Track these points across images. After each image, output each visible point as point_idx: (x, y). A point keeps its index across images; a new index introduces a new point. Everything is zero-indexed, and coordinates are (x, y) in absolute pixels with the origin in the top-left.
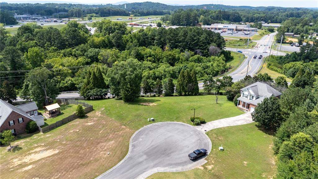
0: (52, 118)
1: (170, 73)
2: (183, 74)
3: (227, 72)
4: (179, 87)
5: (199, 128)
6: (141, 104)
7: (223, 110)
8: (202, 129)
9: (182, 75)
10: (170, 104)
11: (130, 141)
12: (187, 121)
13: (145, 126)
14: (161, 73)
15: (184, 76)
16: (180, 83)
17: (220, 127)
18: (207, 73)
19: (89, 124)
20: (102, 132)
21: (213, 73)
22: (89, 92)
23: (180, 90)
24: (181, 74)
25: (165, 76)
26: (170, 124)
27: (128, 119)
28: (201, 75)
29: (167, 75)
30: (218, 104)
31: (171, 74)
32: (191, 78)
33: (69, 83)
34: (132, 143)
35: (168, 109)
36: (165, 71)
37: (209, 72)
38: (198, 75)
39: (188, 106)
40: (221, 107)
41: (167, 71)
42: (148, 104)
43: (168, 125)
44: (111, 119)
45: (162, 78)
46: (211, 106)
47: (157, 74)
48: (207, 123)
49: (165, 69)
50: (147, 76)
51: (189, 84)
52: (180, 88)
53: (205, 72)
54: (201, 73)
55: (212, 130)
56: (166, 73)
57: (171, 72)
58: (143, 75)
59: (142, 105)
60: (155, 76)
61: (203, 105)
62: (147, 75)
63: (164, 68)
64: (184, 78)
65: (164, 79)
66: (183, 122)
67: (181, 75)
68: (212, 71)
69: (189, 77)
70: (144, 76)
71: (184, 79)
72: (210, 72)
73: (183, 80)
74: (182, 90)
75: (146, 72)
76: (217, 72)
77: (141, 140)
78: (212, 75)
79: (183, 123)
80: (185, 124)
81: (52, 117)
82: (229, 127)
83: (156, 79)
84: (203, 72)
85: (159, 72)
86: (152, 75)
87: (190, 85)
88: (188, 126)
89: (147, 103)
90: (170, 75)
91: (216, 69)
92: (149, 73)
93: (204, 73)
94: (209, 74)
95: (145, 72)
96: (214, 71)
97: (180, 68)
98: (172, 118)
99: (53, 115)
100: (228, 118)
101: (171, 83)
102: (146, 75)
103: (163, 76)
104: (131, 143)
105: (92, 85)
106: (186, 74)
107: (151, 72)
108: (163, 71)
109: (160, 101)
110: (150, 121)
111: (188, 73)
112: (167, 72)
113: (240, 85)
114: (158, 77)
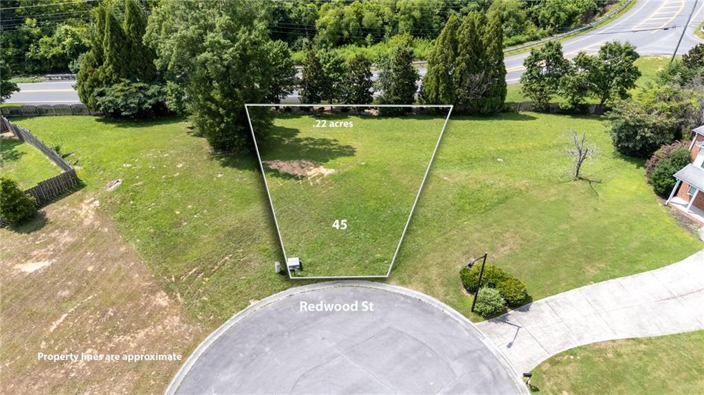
1: (413, 17)
2: (452, 34)
3: (601, 15)
4: (433, 84)
5: (494, 336)
7: (606, 222)
8: (510, 345)
9: (449, 37)
10: (385, 173)
13: (253, 303)
14: (382, 15)
15: (454, 43)
16: (437, 71)
17: (598, 340)
18: (536, 18)
19: (30, 267)
20: (58, 327)
21: (558, 18)
22: (102, 94)
23: (438, 94)
24: (446, 32)
25: (395, 25)
27: (193, 253)
28: (515, 27)
29: (401, 25)
30: (580, 178)
31: (415, 19)
32: (482, 50)
33: (64, 43)
35: (372, 203)
36: (395, 10)
37: (544, 16)
38: (507, 27)
39: (456, 190)
40: (593, 201)
41: (402, 9)
42: (298, 172)
44: (123, 249)
45: (383, 32)
46: (553, 191)
47: (368, 17)
48: (533, 306)
50: (331, 25)
51: (473, 77)
52: (437, 90)
53: (529, 14)
54: (518, 18)
55: (553, 361)
56: (399, 14)
57: (417, 14)
58: (318, 23)
59: (276, 173)
60: (361, 25)
61: (521, 183)
62: (332, 22)
64: (455, 49)
65: (390, 36)
66: (429, 290)
67: (444, 38)
68: (555, 12)
69: (477, 48)
70: (324, 26)
71: (457, 55)
72: (547, 15)
73: (450, 58)
74: (444, 95)
75: (331, 11)
76: (571, 17)
78: (552, 26)
79: (426, 298)
80: (436, 303)
82: (642, 347)
83: (365, 35)
84: (523, 14)
85: (373, 14)
86: (350, 20)
87: (478, 78)
88: (446, 317)
89: (295, 164)
90: (411, 22)
91: (568, 7)
92: (342, 16)
93: (526, 19)
94: (542, 22)
95: (327, 9)
96: (562, 14)
100: (629, 278)
101: (406, 68)
102: (328, 20)
103: (387, 28)
105: (110, 67)
106: (463, 34)
107: (349, 10)
108: (387, 11)
109: (348, 151)
111: (472, 31)
112: (404, 14)
113: (682, 100)
114: (369, 30)
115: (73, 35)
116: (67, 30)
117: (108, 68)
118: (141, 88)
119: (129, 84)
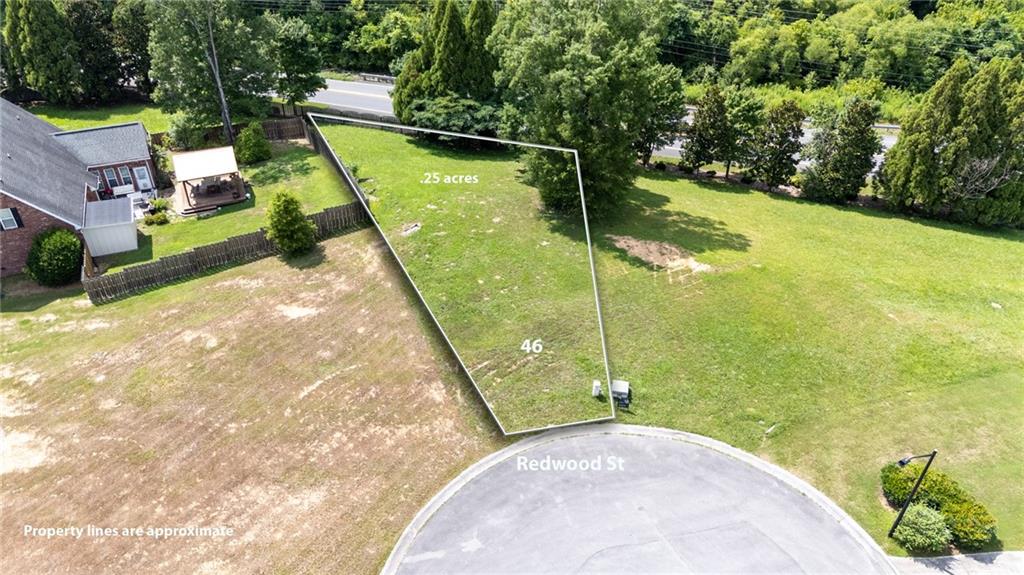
0: (194, 217)
1: (892, 53)
2: (954, 88)
4: (904, 162)
6: (621, 243)
9: (947, 92)
10: (790, 287)
11: (407, 529)
12: (847, 480)
14: (840, 45)
15: (955, 103)
16: (916, 143)
19: (294, 312)
20: (310, 395)
22: (421, 108)
23: (908, 181)
24: (945, 84)
25: (858, 62)
26: (720, 465)
27: (489, 341)
29: (869, 64)
31: (894, 57)
32: (1003, 122)
33: (390, 35)
34: (407, 560)
35: (760, 328)
36: (863, 39)
39: (906, 338)
41: (876, 39)
42: (654, 259)
43: (701, 471)
44: (404, 314)
45: (835, 71)
47: (817, 45)
49: (870, 25)
50: (755, 51)
51: (976, 162)
52: (908, 173)
56: (868, 47)
57: (899, 49)
58: (735, 46)
59: (623, 254)
60: (802, 57)
62: (757, 47)
63: (867, 19)
64: (955, 113)
65: (847, 78)
66: (823, 480)
67: (939, 94)
69: (995, 117)
70: (742, 52)
71: (956, 123)
73: (942, 127)
74: (918, 183)
75: (758, 30)
77: (471, 545)
79: (816, 495)
80: (830, 507)
81: (197, 210)
83: (805, 73)
85: (826, 42)
86: (785, 48)
87: (985, 165)
88: (841, 532)
89: (653, 246)
90: (886, 62)
92: (774, 40)
95: (753, 27)
97: (960, 30)
98: (757, 419)
99: (205, 202)
101: (862, 132)
102: (751, 44)
103: (843, 65)
104: (400, 557)
105: (439, 73)
106: (974, 92)
107: (788, 31)
108: (850, 39)
109: (739, 243)
110: (601, 398)
111: (992, 88)
112: (877, 47)
114: (813, 66)
115: (403, 26)
116: (396, 19)
117: (435, 74)
118: (470, 107)
119: (456, 100)
